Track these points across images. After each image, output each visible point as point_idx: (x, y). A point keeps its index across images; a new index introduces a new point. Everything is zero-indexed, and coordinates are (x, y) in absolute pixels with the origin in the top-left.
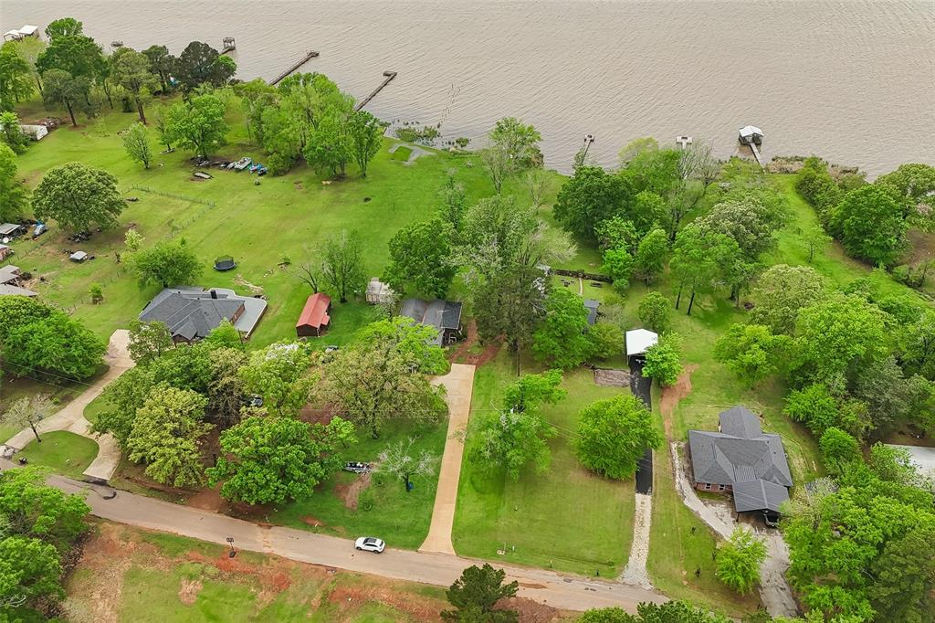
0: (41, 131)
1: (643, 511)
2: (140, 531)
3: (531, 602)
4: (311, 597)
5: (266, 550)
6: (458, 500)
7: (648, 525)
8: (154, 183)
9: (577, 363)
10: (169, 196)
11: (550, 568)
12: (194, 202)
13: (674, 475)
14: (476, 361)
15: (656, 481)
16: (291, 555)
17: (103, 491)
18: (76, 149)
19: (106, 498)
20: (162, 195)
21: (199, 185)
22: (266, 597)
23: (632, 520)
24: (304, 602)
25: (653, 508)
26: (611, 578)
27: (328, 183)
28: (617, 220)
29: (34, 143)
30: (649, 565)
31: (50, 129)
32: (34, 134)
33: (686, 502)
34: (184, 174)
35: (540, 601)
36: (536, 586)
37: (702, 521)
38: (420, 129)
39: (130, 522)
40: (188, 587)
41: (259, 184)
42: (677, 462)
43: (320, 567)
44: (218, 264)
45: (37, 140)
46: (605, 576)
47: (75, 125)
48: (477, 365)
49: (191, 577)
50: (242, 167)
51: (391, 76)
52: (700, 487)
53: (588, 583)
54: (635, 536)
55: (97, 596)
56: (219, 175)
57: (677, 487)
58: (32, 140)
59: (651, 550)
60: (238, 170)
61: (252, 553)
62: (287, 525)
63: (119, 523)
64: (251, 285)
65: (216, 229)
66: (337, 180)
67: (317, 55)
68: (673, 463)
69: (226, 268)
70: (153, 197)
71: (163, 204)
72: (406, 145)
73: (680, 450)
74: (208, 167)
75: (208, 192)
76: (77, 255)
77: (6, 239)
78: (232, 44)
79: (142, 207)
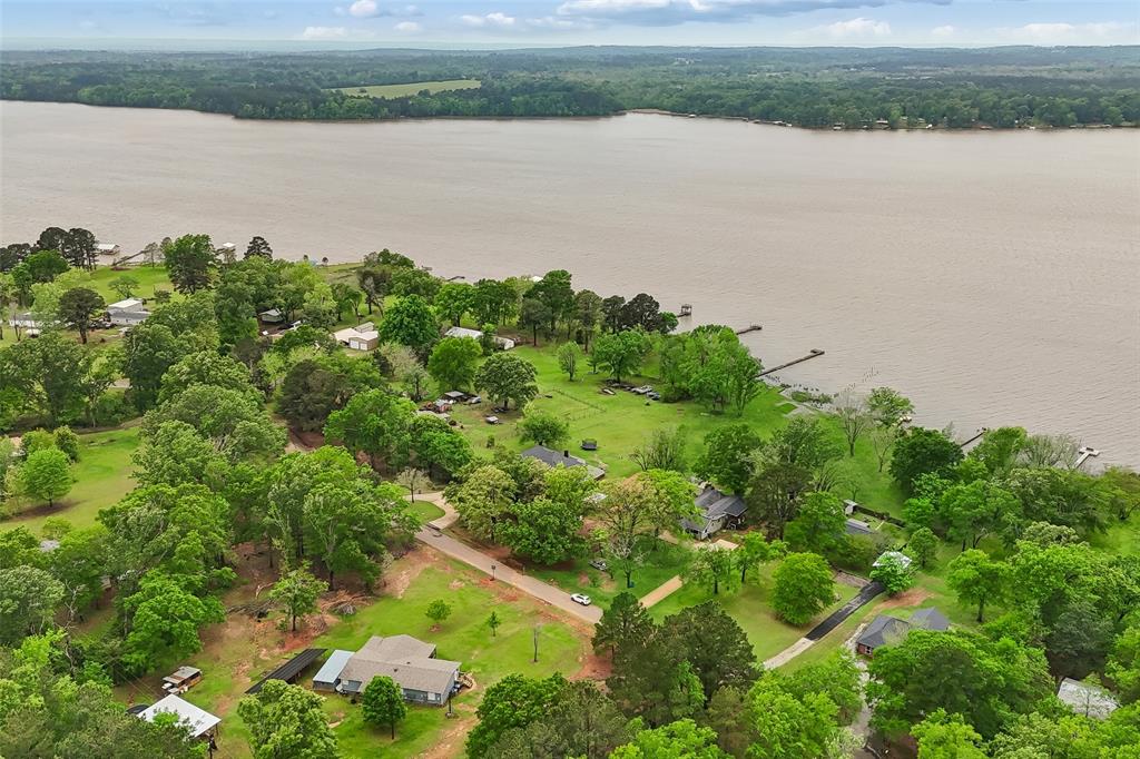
0: (510, 344)
1: (800, 647)
4: (525, 609)
5: (514, 584)
8: (570, 390)
10: (576, 399)
12: (592, 406)
13: (847, 640)
15: (826, 637)
16: (527, 590)
17: (435, 532)
19: (435, 536)
20: (572, 398)
21: (602, 397)
22: (498, 600)
23: (785, 648)
24: (519, 609)
25: (811, 648)
27: (706, 414)
28: (934, 475)
31: (516, 345)
32: (503, 345)
34: (596, 389)
38: (815, 394)
39: (442, 550)
40: (456, 584)
41: (648, 404)
42: (856, 634)
43: (542, 601)
44: (584, 445)
47: (536, 345)
49: (461, 580)
50: (642, 392)
51: (816, 353)
52: (862, 650)
54: (779, 655)
55: (404, 572)
56: (621, 394)
60: (639, 393)
61: (505, 582)
62: (535, 577)
63: (435, 548)
64: (601, 462)
65: (598, 425)
66: (715, 414)
67: (760, 329)
68: (853, 634)
69: (589, 447)
70: (563, 398)
71: (569, 404)
72: (794, 403)
73: (865, 629)
74: (616, 387)
75: (606, 402)
76: (492, 419)
77: (451, 402)
78: (689, 310)
79: (553, 402)
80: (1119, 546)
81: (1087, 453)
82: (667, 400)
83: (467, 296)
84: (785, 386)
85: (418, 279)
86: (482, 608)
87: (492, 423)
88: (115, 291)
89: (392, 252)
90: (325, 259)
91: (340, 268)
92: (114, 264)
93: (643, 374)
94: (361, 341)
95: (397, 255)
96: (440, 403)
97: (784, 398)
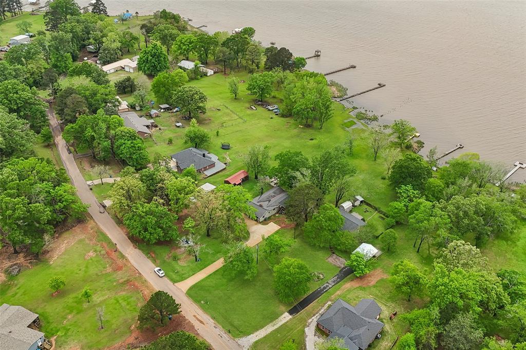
0: (210, 72)
1: (281, 321)
2: (98, 228)
3: (193, 327)
4: (122, 278)
5: (127, 255)
6: (211, 275)
7: (276, 327)
8: (232, 106)
9: (321, 246)
10: (233, 112)
11: (214, 318)
12: (240, 118)
13: (314, 315)
14: (283, 225)
15: (301, 313)
16: (132, 261)
17: (102, 209)
18: (218, 83)
19: (101, 212)
20: (231, 111)
21: (249, 112)
22: (109, 270)
23: (271, 321)
24: (118, 279)
25: (287, 322)
26: (234, 337)
27: (301, 127)
28: (409, 187)
29: (205, 76)
30: (256, 342)
31: (215, 73)
32: (207, 73)
33: (306, 329)
34: (247, 105)
35: (196, 328)
36: (201, 322)
37: (304, 340)
38: (370, 114)
39: (99, 224)
40: (91, 254)
41: (272, 118)
42: (322, 310)
43: (137, 271)
44: (223, 145)
45: (207, 76)
46: (232, 335)
47: (225, 74)
48: (282, 228)
49: (95, 251)
50: (271, 109)
51: (381, 86)
52: (319, 326)
53: (222, 333)
54: (265, 328)
55: (65, 242)
56: (260, 109)
57: (310, 320)
58: (205, 75)
59: (265, 337)
60: (269, 110)
61: (122, 254)
62: (142, 250)
63: (96, 223)
64: (228, 158)
65: (238, 131)
66: (307, 127)
67: (355, 67)
68: (320, 310)
69: (226, 147)
70: (227, 111)
71: (228, 115)
72: (355, 120)
73: (329, 307)
74: (259, 105)
75: (249, 115)
76: (178, 124)
77: (162, 110)
78: (319, 53)
79: (220, 113)
80: (519, 240)
81: (519, 166)
82: (283, 116)
83: (191, 43)
84: (355, 108)
85: (166, 31)
86: (95, 276)
87: (179, 127)
88: (19, 29)
89: (168, 11)
90: (137, 13)
91: (145, 18)
92: (33, 11)
93: (277, 96)
94: (130, 67)
95: (170, 13)
96: (153, 112)
97: (351, 117)
